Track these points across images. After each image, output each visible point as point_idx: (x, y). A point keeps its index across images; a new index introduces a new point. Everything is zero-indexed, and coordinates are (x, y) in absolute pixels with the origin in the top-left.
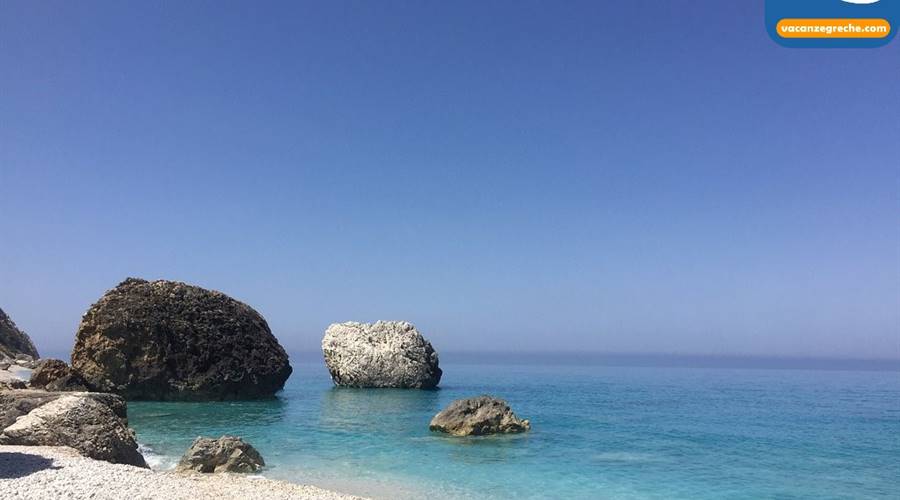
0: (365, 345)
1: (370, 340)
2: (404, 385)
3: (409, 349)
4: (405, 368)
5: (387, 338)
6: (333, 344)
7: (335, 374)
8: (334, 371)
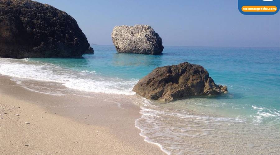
0: (129, 35)
1: (132, 33)
2: (146, 52)
3: (149, 37)
4: (147, 45)
5: (139, 32)
6: (116, 35)
7: (117, 48)
8: (117, 47)
